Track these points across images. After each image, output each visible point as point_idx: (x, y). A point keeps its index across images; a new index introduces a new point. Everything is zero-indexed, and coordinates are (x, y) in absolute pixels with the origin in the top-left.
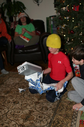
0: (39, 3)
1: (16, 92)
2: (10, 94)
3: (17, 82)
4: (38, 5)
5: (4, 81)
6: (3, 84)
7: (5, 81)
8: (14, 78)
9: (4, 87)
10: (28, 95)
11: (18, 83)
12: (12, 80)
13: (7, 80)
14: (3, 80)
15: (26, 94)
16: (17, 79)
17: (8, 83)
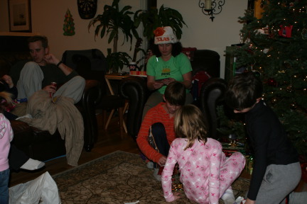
0: (214, 15)
1: (125, 191)
2: (113, 194)
3: (136, 173)
4: (212, 18)
5: (109, 167)
6: (105, 172)
7: (113, 167)
8: (131, 166)
9: (106, 178)
10: (148, 200)
11: (136, 176)
12: (125, 169)
13: (116, 168)
14: (107, 166)
15: (144, 198)
16: (138, 167)
17: (115, 173)
